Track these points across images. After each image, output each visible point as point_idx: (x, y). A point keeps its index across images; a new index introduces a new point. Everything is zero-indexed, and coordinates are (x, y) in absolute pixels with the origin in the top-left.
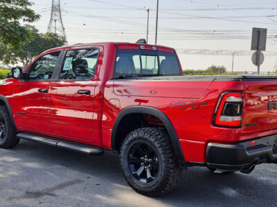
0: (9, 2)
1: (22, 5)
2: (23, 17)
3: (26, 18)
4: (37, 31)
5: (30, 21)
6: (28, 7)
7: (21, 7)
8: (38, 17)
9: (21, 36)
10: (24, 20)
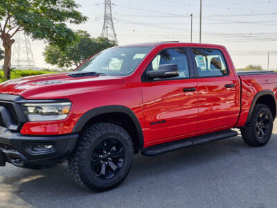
0: (54, 3)
1: (68, 7)
2: (70, 19)
3: (73, 20)
4: (89, 35)
5: (77, 23)
6: (75, 9)
7: (67, 9)
8: (85, 19)
9: (67, 37)
10: (71, 22)
